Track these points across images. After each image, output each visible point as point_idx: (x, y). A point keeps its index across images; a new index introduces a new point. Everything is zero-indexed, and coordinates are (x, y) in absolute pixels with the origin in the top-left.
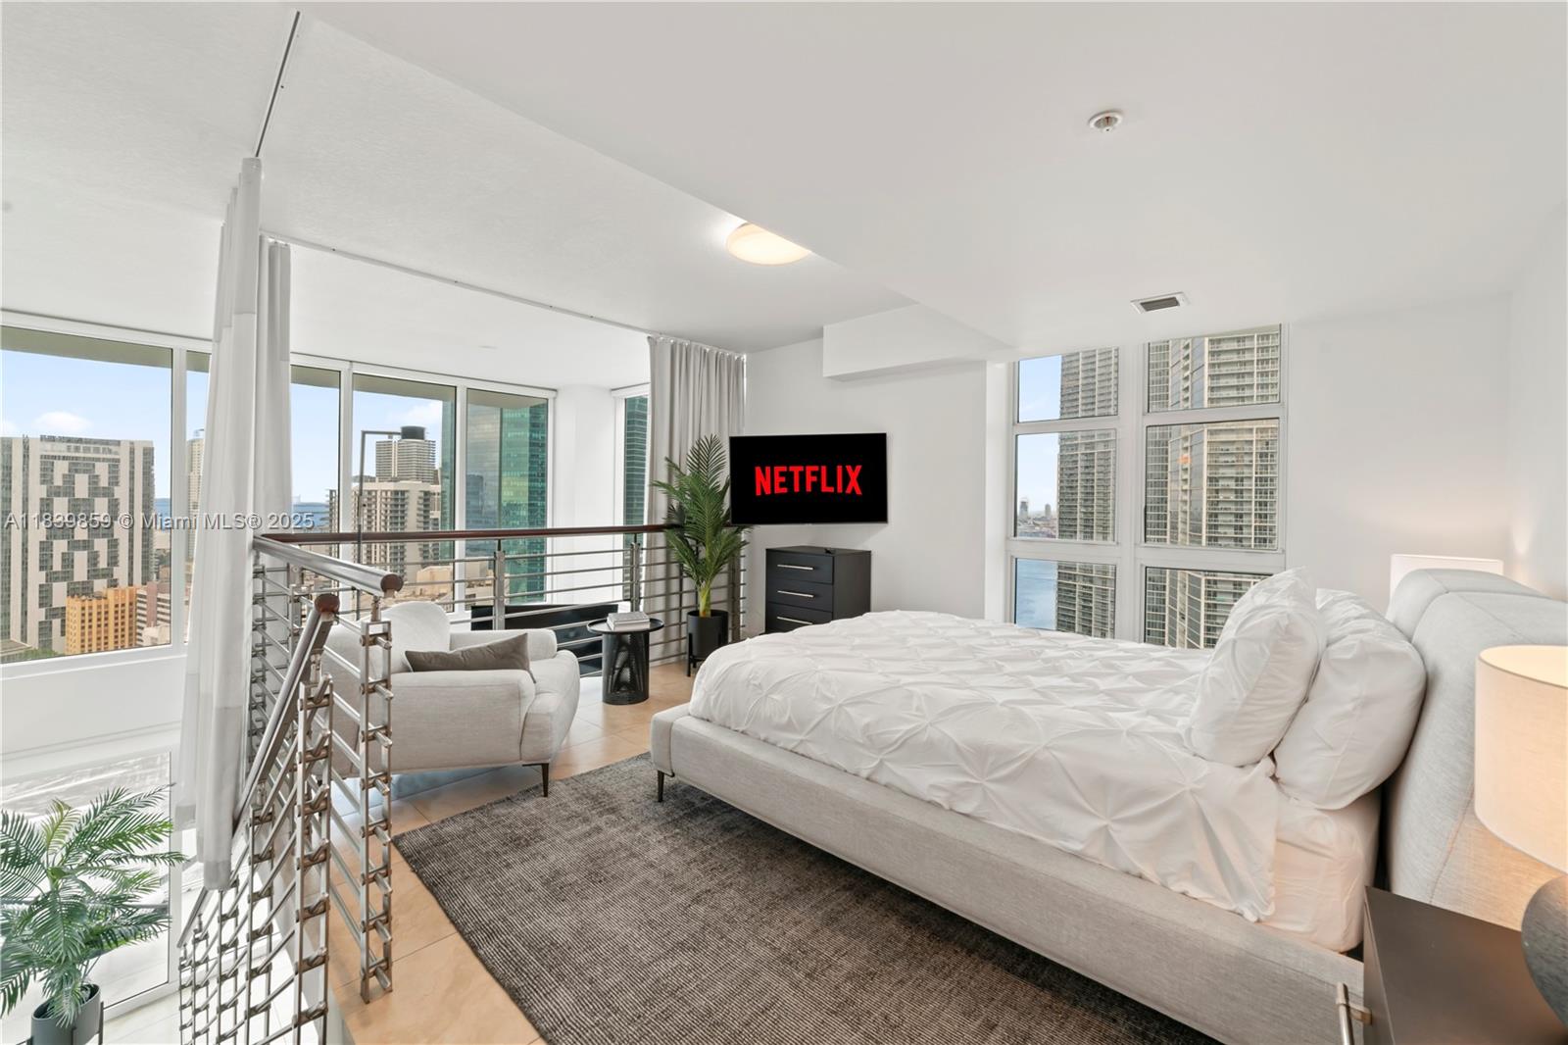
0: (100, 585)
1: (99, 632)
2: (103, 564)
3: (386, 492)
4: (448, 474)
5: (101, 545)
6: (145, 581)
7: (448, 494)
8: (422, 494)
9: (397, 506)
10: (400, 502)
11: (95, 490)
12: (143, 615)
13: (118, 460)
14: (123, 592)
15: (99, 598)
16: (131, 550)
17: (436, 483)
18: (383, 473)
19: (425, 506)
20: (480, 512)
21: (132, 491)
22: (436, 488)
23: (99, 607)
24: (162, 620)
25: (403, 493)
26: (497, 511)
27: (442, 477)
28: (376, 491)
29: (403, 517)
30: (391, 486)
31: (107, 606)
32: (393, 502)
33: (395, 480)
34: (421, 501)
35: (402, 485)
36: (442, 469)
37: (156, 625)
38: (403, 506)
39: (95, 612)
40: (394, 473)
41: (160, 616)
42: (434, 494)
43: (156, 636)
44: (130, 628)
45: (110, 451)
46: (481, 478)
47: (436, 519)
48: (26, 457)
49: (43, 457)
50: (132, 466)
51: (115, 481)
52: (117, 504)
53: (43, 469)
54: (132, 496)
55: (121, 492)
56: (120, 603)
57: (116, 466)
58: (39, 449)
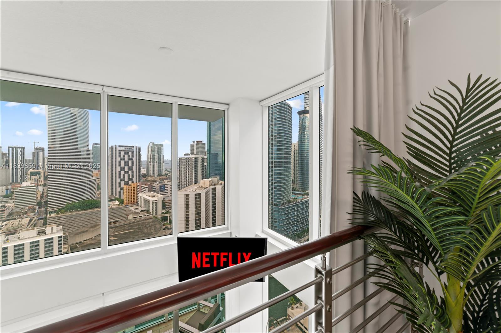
0: (130, 182)
1: (130, 194)
2: (131, 177)
3: (193, 158)
4: (208, 153)
5: (130, 172)
6: (139, 181)
7: (208, 158)
8: (202, 159)
9: (195, 162)
10: (196, 161)
11: (129, 159)
12: (139, 190)
13: (133, 151)
14: (135, 184)
15: (130, 186)
16: (136, 174)
17: (206, 155)
18: (192, 153)
19: (203, 162)
20: (217, 163)
21: (136, 158)
22: (205, 157)
23: (130, 188)
24: (143, 192)
25: (197, 158)
26: (222, 163)
27: (207, 153)
28: (190, 158)
29: (197, 165)
30: (194, 156)
31: (131, 188)
32: (195, 161)
33: (195, 155)
34: (202, 160)
35: (197, 156)
36: (207, 151)
37: (141, 193)
38: (197, 162)
39: (129, 189)
40: (195, 153)
41: (142, 190)
42: (205, 158)
43: (141, 196)
44: (136, 193)
45: (132, 149)
46: (217, 154)
47: (205, 166)
48: (116, 151)
49: (119, 151)
50: (136, 153)
51: (133, 156)
52: (133, 162)
53: (119, 154)
54: (136, 160)
55: (134, 159)
56: (134, 187)
57: (133, 152)
58: (118, 149)
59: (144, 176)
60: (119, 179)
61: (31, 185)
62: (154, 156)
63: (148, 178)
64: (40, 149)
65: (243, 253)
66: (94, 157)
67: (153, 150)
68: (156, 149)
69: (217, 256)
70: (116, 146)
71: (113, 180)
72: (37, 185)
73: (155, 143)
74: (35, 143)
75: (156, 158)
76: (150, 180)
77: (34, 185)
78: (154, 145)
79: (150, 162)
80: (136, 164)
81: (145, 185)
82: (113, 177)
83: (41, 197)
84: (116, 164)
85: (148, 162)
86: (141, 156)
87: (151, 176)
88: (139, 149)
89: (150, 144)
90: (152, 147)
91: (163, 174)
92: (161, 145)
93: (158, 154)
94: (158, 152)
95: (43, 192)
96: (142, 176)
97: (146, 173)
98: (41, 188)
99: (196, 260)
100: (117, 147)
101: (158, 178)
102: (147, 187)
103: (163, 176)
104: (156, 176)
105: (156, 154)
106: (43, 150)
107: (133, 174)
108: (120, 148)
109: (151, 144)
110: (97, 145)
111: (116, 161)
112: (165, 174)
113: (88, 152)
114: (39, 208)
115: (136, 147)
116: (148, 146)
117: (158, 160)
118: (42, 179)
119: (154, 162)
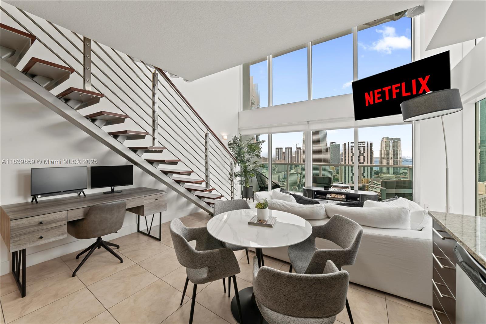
6: (371, 177)
11: (361, 155)
14: (366, 179)
16: (368, 170)
45: (363, 144)
48: (348, 147)
49: (351, 147)
50: (368, 148)
51: (364, 152)
52: (365, 158)
53: (351, 150)
54: (368, 155)
55: (366, 155)
56: (365, 182)
57: (365, 148)
58: (351, 145)
59: (377, 173)
60: (351, 173)
61: (294, 173)
62: (388, 152)
63: (381, 175)
64: (299, 149)
65: (419, 79)
66: (331, 154)
67: (387, 145)
68: (391, 144)
69: (389, 90)
70: (348, 142)
71: (346, 173)
72: (298, 173)
73: (389, 138)
74: (296, 144)
75: (390, 154)
76: (383, 177)
77: (296, 172)
78: (388, 140)
79: (384, 159)
80: (368, 160)
81: (378, 181)
82: (346, 171)
83: (300, 182)
84: (348, 159)
85: (381, 159)
86: (374, 152)
87: (384, 173)
88: (371, 144)
89: (383, 138)
90: (386, 142)
91: (401, 172)
92: (397, 139)
93: (394, 150)
94: (393, 147)
95: (300, 179)
96: (375, 172)
97: (378, 170)
98: (299, 175)
99: (369, 99)
100: (350, 143)
101: (394, 176)
102: (379, 184)
103: (400, 174)
104: (391, 174)
105: (391, 150)
106: (300, 149)
107: (365, 169)
108: (352, 144)
109: (385, 138)
110: (334, 144)
111: (348, 157)
112: (404, 173)
113: (327, 148)
114: (299, 189)
115: (368, 142)
116: (381, 141)
117: (394, 156)
118: (300, 169)
119: (388, 158)
